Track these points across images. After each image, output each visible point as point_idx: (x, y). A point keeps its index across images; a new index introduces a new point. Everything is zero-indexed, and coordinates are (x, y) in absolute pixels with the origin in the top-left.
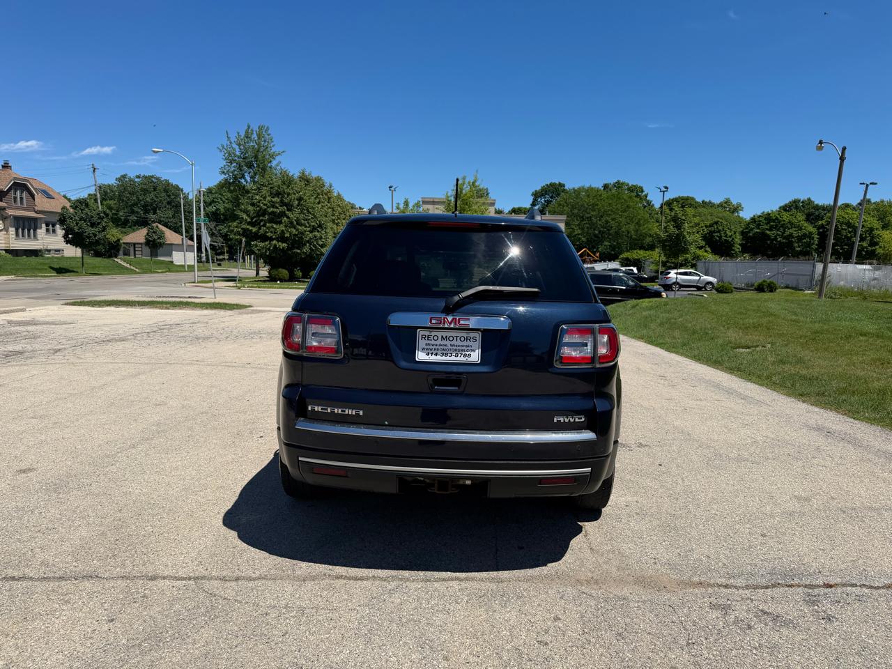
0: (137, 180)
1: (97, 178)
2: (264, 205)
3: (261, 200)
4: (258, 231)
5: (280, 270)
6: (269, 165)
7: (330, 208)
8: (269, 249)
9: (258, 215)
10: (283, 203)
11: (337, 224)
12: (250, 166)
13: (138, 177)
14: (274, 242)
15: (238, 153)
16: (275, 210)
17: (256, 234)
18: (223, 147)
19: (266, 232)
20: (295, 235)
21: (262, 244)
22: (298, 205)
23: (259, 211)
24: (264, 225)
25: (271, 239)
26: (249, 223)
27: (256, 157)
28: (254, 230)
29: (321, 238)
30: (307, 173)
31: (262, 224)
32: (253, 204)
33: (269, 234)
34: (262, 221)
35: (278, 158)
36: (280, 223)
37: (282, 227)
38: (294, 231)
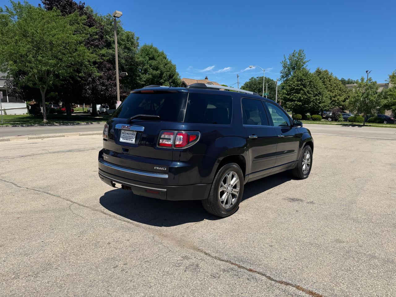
0: (257, 79)
1: (238, 80)
2: (294, 85)
3: (292, 84)
4: (290, 98)
5: (298, 115)
6: (302, 67)
7: (330, 84)
8: (293, 105)
9: (291, 91)
10: (302, 84)
11: (333, 92)
12: (294, 68)
13: (258, 78)
14: (296, 102)
15: (289, 64)
16: (298, 87)
17: (289, 98)
18: (283, 62)
19: (293, 98)
20: (306, 98)
21: (290, 103)
22: (309, 85)
23: (292, 88)
24: (293, 95)
25: (295, 101)
26: (286, 94)
27: (296, 64)
28: (288, 97)
29: (319, 99)
30: (320, 69)
31: (292, 94)
32: (289, 86)
33: (294, 99)
34: (292, 93)
35: (306, 64)
36: (300, 93)
37: (300, 95)
38: (306, 97)
